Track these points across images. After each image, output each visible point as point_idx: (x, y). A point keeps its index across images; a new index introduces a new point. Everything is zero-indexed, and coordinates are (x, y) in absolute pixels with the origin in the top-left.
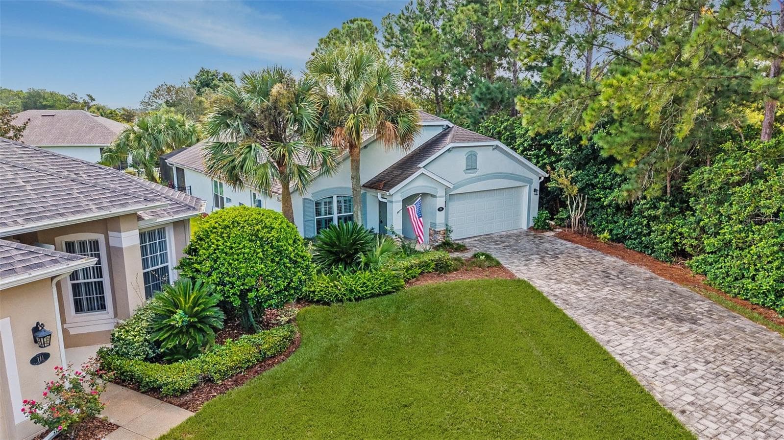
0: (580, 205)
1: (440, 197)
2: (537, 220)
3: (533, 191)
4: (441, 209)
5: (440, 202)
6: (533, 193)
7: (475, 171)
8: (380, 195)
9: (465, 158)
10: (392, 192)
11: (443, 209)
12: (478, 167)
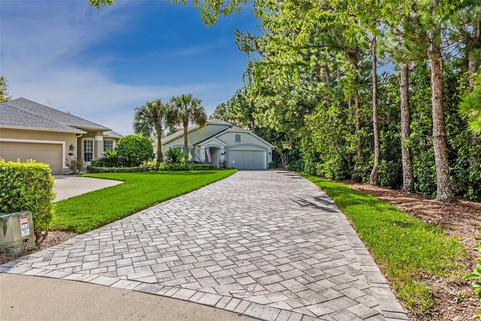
1: (222, 149)
3: (269, 153)
5: (223, 152)
7: (239, 142)
8: (197, 146)
9: (235, 136)
10: (200, 144)
11: (223, 154)
12: (241, 141)
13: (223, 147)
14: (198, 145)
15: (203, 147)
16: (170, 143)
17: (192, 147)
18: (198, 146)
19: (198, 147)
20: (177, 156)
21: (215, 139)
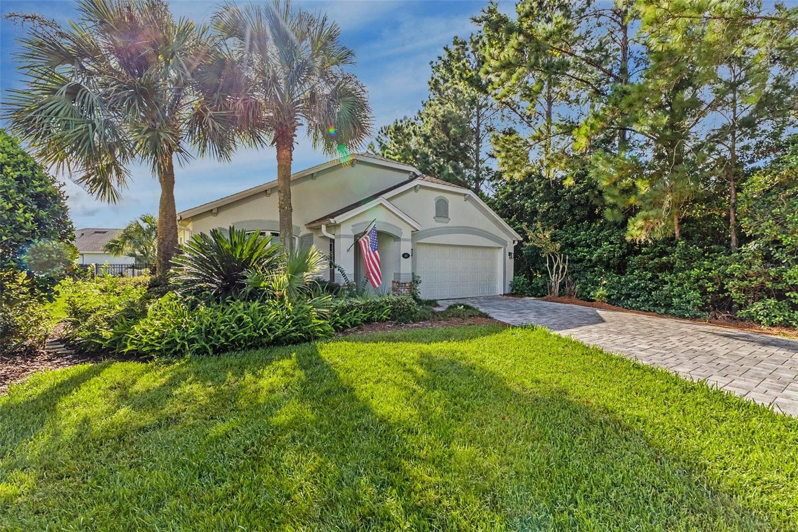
0: (561, 267)
1: (406, 240)
2: (514, 285)
3: (507, 254)
4: (406, 256)
5: (406, 247)
6: (508, 257)
7: (445, 220)
8: (324, 228)
9: (434, 203)
10: (338, 219)
11: (409, 256)
12: (450, 216)
13: (406, 234)
14: (332, 221)
15: (347, 230)
16: (223, 214)
17: (305, 231)
18: (327, 227)
19: (327, 231)
20: (245, 264)
21: (386, 204)
